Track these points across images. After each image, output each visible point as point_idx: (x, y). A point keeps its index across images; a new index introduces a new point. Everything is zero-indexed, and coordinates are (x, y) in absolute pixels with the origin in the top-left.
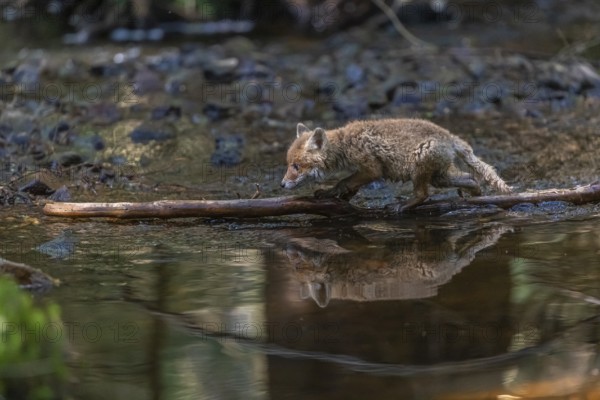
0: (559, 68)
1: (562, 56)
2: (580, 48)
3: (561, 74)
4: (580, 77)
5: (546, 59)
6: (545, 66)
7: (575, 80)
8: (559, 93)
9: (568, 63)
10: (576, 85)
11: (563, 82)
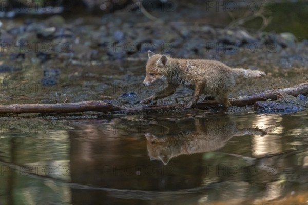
0: (230, 32)
1: (231, 26)
2: (241, 22)
3: (231, 36)
4: (241, 37)
5: (223, 27)
6: (222, 31)
7: (238, 39)
9: (234, 30)
10: (238, 42)
11: (232, 40)
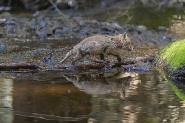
0: (108, 24)
1: (109, 20)
2: (115, 18)
3: (108, 26)
5: (104, 21)
6: (103, 23)
7: (113, 28)
8: (108, 32)
9: (111, 23)
10: (113, 30)
11: (109, 29)
